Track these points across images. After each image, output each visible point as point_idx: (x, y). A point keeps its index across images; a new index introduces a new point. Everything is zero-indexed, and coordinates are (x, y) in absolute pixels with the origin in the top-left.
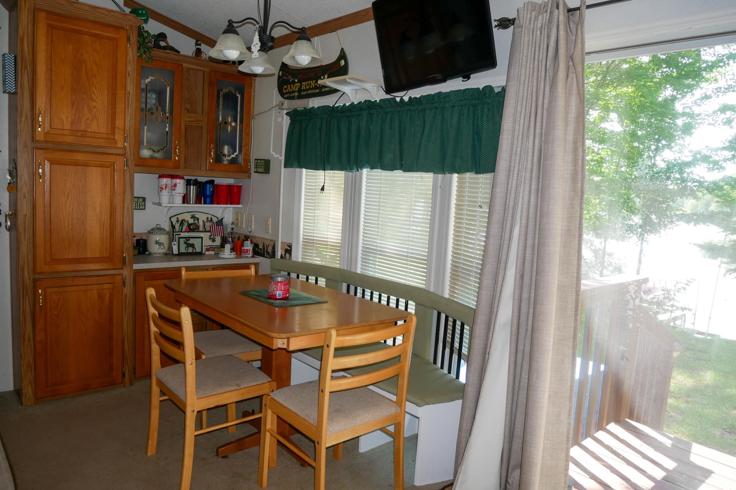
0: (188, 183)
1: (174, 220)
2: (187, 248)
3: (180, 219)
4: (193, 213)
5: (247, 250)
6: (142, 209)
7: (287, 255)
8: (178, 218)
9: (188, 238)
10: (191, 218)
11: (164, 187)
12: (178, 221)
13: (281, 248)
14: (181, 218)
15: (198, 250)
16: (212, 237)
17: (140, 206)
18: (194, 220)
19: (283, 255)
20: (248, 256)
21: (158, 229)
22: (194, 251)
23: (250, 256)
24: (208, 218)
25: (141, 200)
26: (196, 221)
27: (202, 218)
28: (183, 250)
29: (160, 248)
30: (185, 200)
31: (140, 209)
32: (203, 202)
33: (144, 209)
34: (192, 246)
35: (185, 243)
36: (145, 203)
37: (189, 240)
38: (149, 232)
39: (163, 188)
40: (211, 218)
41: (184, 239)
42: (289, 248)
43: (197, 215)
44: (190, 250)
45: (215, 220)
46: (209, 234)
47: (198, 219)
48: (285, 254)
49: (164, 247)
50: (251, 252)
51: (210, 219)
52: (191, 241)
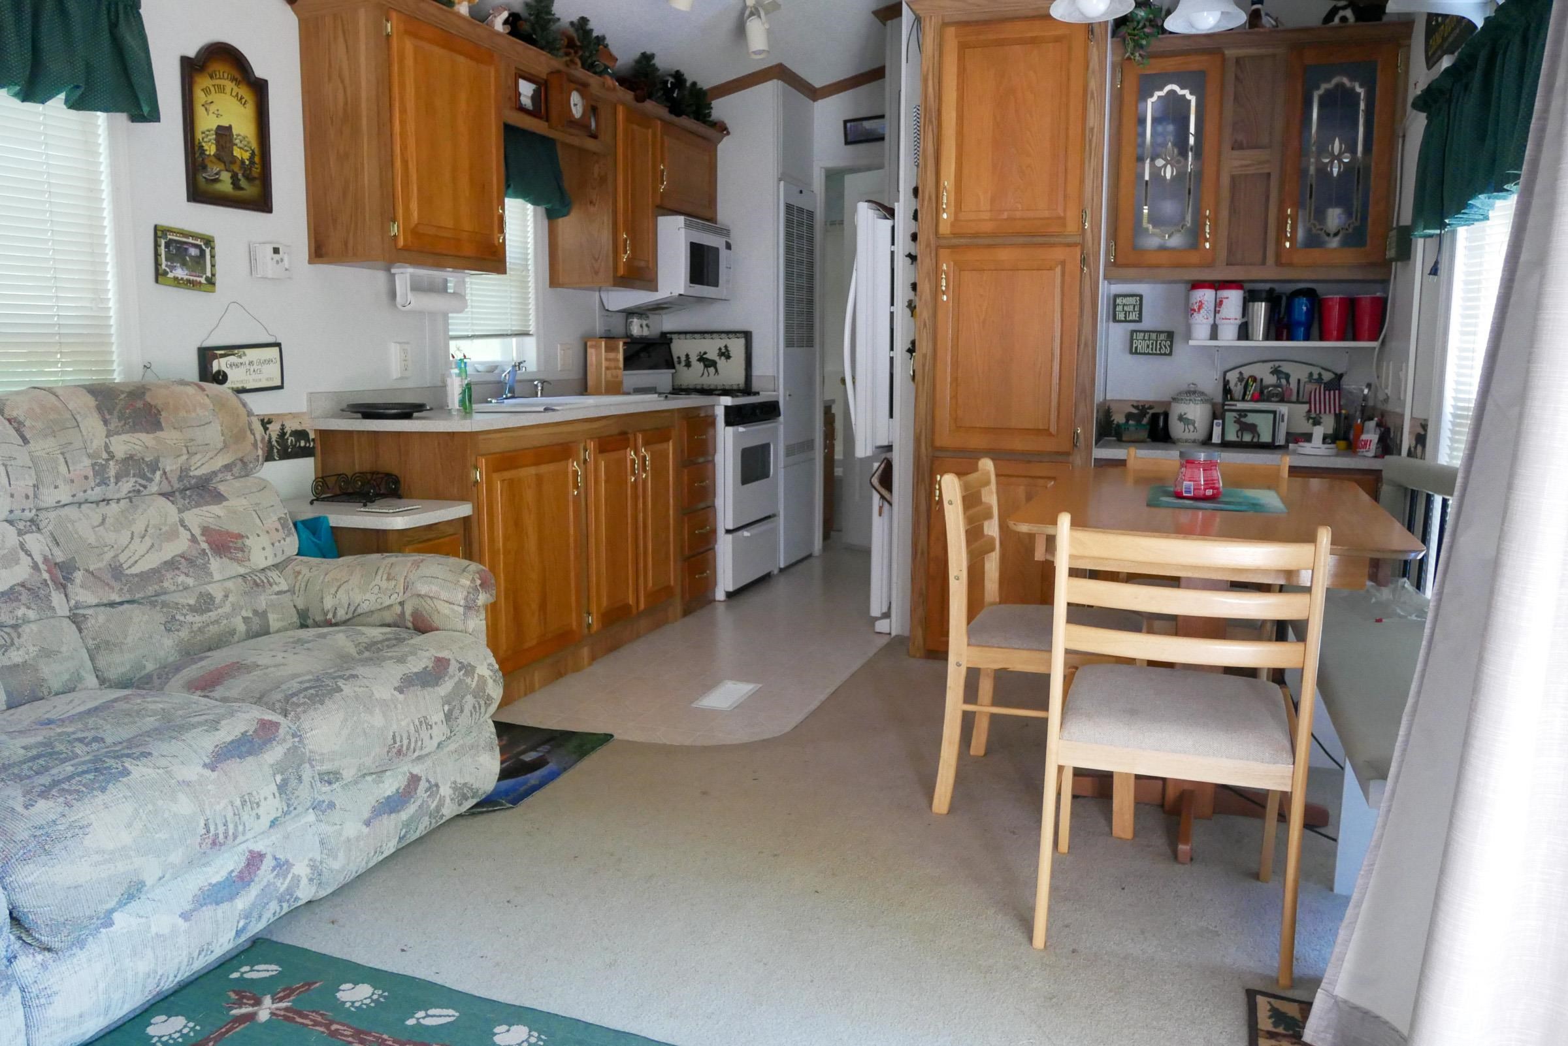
0: (1251, 297)
1: (1232, 377)
2: (1240, 434)
3: (1246, 376)
4: (1277, 364)
5: (1366, 442)
6: (1165, 354)
7: (1419, 448)
8: (1241, 373)
9: (1243, 413)
10: (1272, 373)
11: (1196, 307)
12: (1241, 379)
13: (1410, 433)
14: (1247, 372)
15: (1266, 438)
16: (1313, 415)
17: (1161, 348)
18: (1279, 378)
19: (1412, 449)
20: (1366, 454)
21: (1192, 393)
22: (1255, 440)
23: (1371, 454)
24: (1311, 374)
25: (1163, 337)
26: (1284, 381)
27: (1298, 373)
28: (1231, 436)
29: (1187, 430)
30: (1244, 332)
31: (1161, 354)
32: (1285, 337)
33: (1170, 354)
34: (1252, 428)
35: (1237, 421)
36: (1172, 342)
37: (1246, 416)
38: (1174, 399)
39: (1194, 310)
40: (1320, 375)
41: (1234, 414)
42: (1423, 433)
43: (1286, 368)
44: (1247, 438)
45: (1327, 376)
46: (1306, 407)
47: (1287, 377)
48: (1416, 447)
49: (1195, 428)
50: (1373, 446)
51: (1315, 376)
52: (1251, 419)
